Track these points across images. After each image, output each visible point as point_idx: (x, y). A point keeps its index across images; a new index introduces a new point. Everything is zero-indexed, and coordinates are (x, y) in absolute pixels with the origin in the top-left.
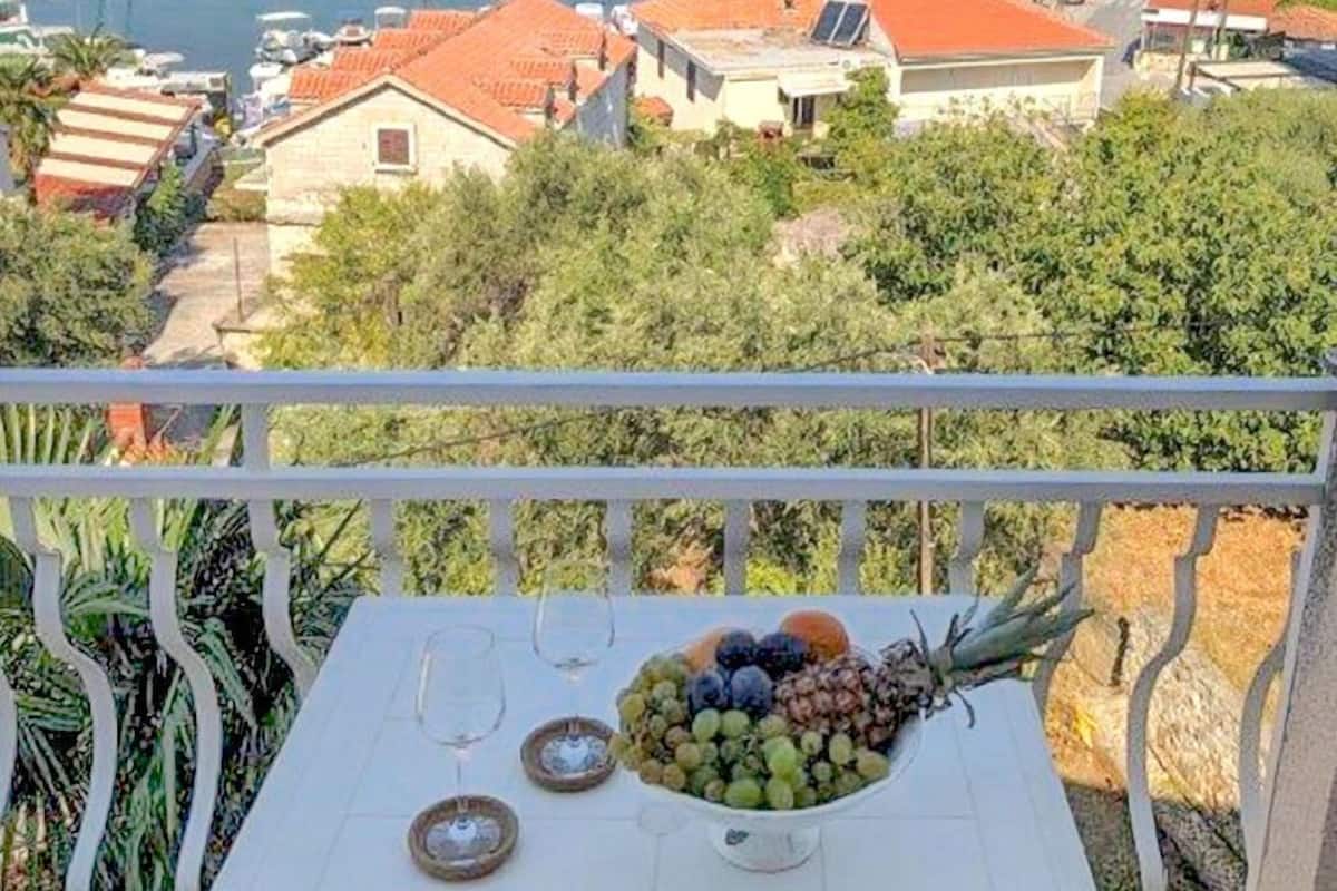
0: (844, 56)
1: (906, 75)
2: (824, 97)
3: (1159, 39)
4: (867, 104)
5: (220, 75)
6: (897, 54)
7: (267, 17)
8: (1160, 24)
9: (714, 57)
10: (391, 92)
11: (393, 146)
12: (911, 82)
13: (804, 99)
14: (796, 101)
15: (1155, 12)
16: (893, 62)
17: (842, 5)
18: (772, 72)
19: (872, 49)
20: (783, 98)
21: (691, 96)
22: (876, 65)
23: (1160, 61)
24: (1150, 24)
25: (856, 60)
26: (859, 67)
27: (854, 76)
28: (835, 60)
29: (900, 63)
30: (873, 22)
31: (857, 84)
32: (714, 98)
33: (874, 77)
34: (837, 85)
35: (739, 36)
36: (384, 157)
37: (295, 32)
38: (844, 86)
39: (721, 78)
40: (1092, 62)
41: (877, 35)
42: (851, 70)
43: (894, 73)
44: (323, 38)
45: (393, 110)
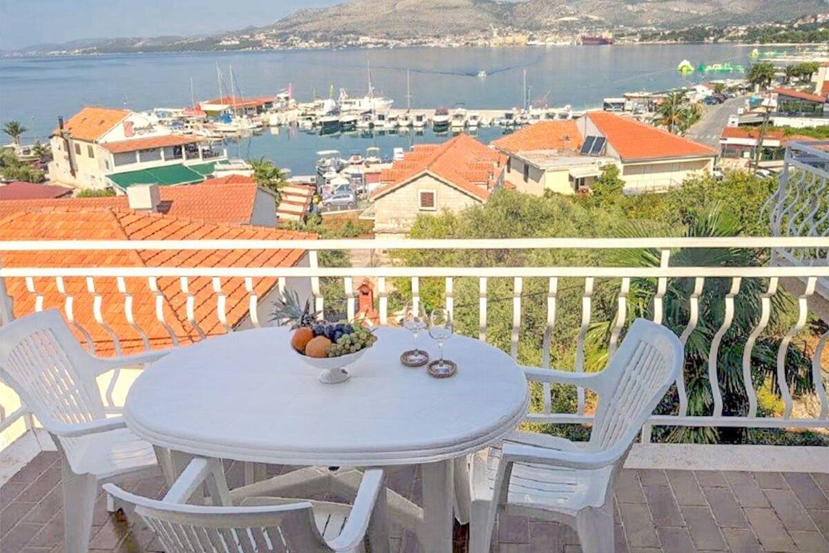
0: (598, 160)
1: (625, 168)
2: (588, 178)
3: (728, 152)
4: (609, 180)
5: (314, 177)
6: (621, 158)
7: (321, 153)
8: (728, 145)
9: (539, 162)
10: (427, 177)
11: (427, 199)
12: (628, 171)
13: (581, 178)
14: (577, 179)
15: (726, 139)
16: (619, 162)
17: (594, 138)
18: (566, 167)
19: (609, 157)
20: (571, 178)
21: (526, 180)
22: (612, 163)
23: (729, 162)
24: (723, 145)
25: (604, 162)
26: (605, 164)
27: (603, 168)
28: (593, 162)
29: (623, 162)
30: (608, 143)
31: (605, 172)
32: (538, 181)
33: (612, 169)
34: (596, 172)
35: (547, 152)
36: (423, 205)
37: (333, 159)
38: (599, 174)
39: (544, 170)
40: (710, 160)
41: (611, 149)
42: (602, 166)
43: (620, 166)
44: (344, 162)
45: (426, 185)
